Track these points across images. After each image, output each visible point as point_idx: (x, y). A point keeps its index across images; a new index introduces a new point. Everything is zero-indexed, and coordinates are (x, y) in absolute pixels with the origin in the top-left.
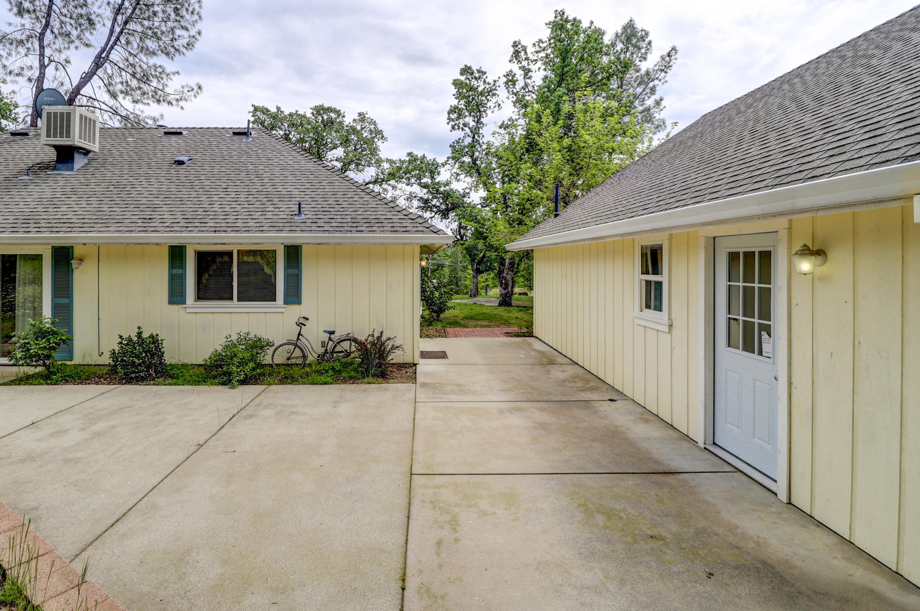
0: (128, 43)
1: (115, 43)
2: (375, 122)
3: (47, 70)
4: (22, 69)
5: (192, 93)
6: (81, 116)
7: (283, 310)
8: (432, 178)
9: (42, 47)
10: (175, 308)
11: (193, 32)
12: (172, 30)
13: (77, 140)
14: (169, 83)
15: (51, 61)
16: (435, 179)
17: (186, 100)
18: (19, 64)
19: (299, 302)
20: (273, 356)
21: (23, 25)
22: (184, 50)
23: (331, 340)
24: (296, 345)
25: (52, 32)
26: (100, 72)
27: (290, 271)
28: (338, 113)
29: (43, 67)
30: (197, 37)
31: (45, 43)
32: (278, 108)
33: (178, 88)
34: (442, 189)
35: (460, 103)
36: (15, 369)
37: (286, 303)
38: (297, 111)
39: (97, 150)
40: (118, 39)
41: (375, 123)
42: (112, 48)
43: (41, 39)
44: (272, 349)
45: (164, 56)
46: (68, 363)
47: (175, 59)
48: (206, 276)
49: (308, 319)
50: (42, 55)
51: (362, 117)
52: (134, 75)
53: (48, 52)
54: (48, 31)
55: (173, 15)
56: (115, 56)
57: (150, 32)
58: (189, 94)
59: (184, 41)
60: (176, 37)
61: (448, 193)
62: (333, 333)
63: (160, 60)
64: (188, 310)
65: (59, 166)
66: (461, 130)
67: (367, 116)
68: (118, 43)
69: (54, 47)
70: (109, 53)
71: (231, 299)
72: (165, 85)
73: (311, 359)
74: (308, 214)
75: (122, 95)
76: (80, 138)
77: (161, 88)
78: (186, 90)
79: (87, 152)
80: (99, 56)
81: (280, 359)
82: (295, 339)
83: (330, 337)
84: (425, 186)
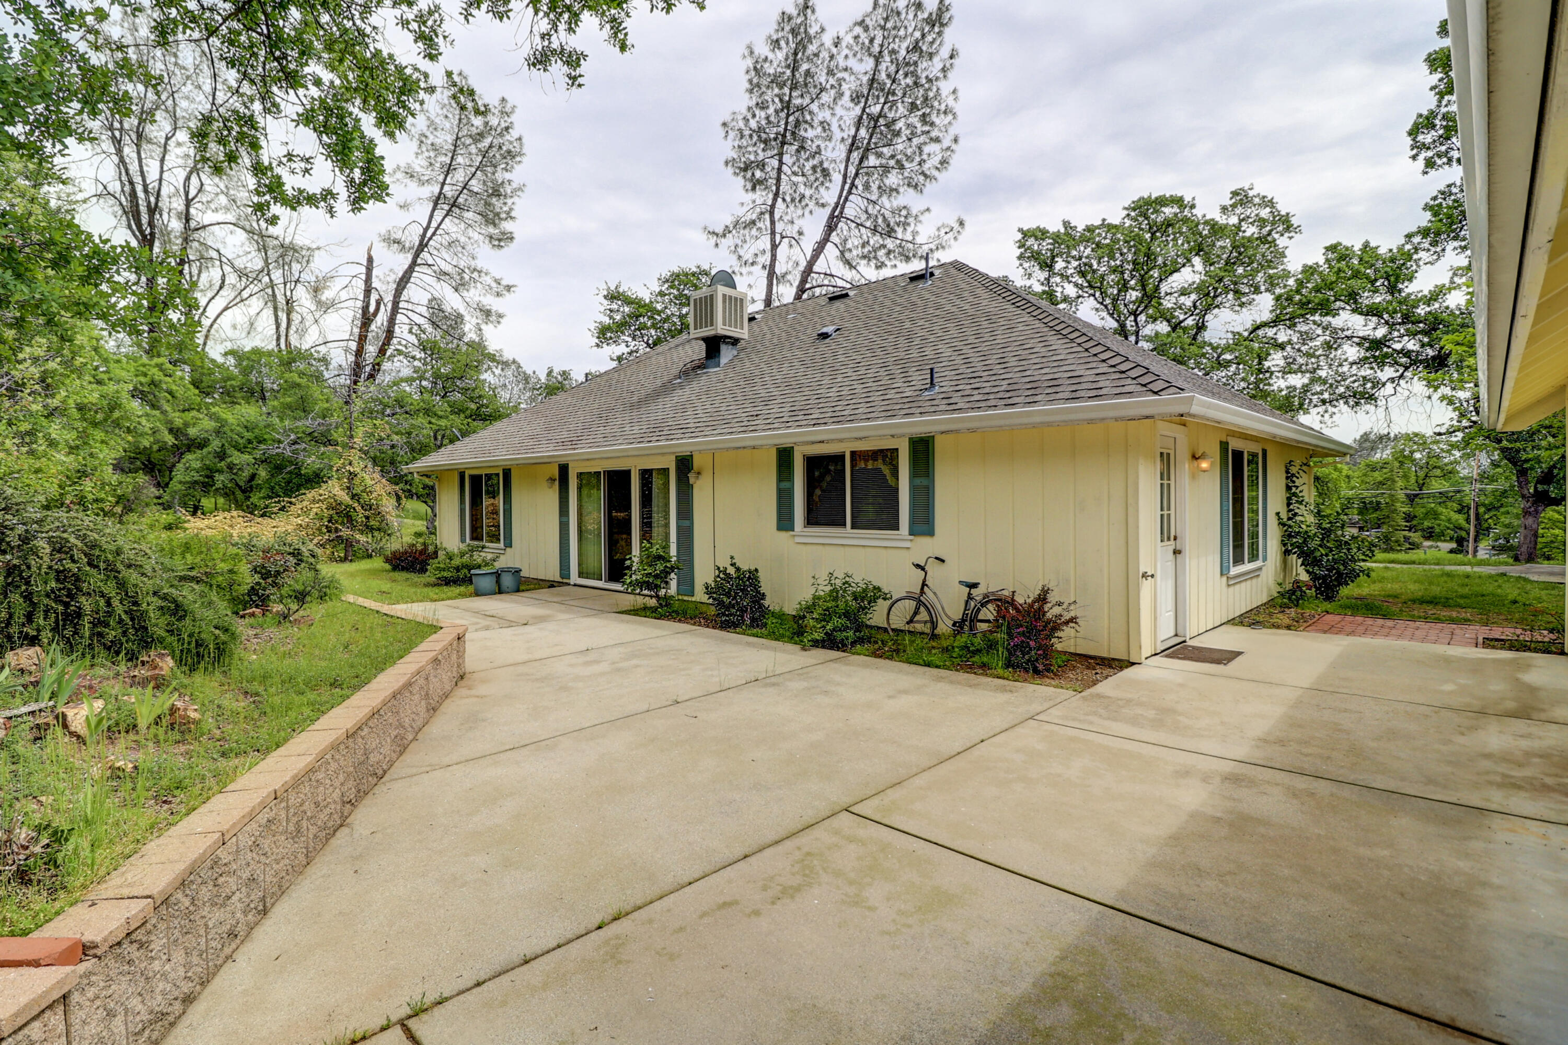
0: (867, 187)
1: (850, 193)
2: (1271, 201)
3: (779, 250)
4: (756, 255)
5: (951, 235)
6: (724, 296)
7: (907, 544)
8: (1393, 289)
9: (773, 222)
10: (784, 535)
11: (946, 142)
12: (919, 148)
13: (721, 328)
14: (919, 228)
15: (783, 237)
16: (1400, 291)
17: (943, 247)
18: (753, 250)
19: (931, 533)
20: (888, 614)
21: (754, 202)
22: (935, 173)
23: (972, 599)
24: (920, 603)
25: (784, 200)
26: (834, 237)
27: (918, 481)
28: (1178, 201)
29: (774, 247)
30: (954, 147)
31: (777, 216)
32: (1066, 224)
33: (933, 231)
34: (1422, 310)
35: (1444, 103)
36: (632, 597)
37: (912, 533)
38: (1104, 220)
39: (746, 336)
40: (853, 185)
41: (1271, 203)
42: (846, 199)
43: (772, 213)
44: (889, 602)
45: (911, 190)
46: (690, 599)
47: (925, 190)
48: (818, 492)
49: (943, 561)
50: (773, 233)
51: (1241, 198)
52: (875, 230)
53: (779, 227)
54: (780, 200)
55: (920, 128)
56: (850, 211)
57: (892, 163)
58: (946, 237)
59: (935, 161)
60: (925, 157)
61: (1436, 319)
62: (974, 586)
63: (907, 198)
64: (798, 540)
65: (709, 362)
66: (1454, 164)
67: (1251, 193)
68: (854, 191)
69: (786, 218)
70: (843, 208)
71: (844, 524)
72: (915, 233)
73: (944, 627)
74: (945, 385)
75: (864, 262)
76: (724, 324)
77: (910, 238)
78: (943, 231)
79: (735, 341)
80: (832, 216)
81: (898, 621)
82: (918, 591)
83: (969, 594)
84: (1373, 311)
